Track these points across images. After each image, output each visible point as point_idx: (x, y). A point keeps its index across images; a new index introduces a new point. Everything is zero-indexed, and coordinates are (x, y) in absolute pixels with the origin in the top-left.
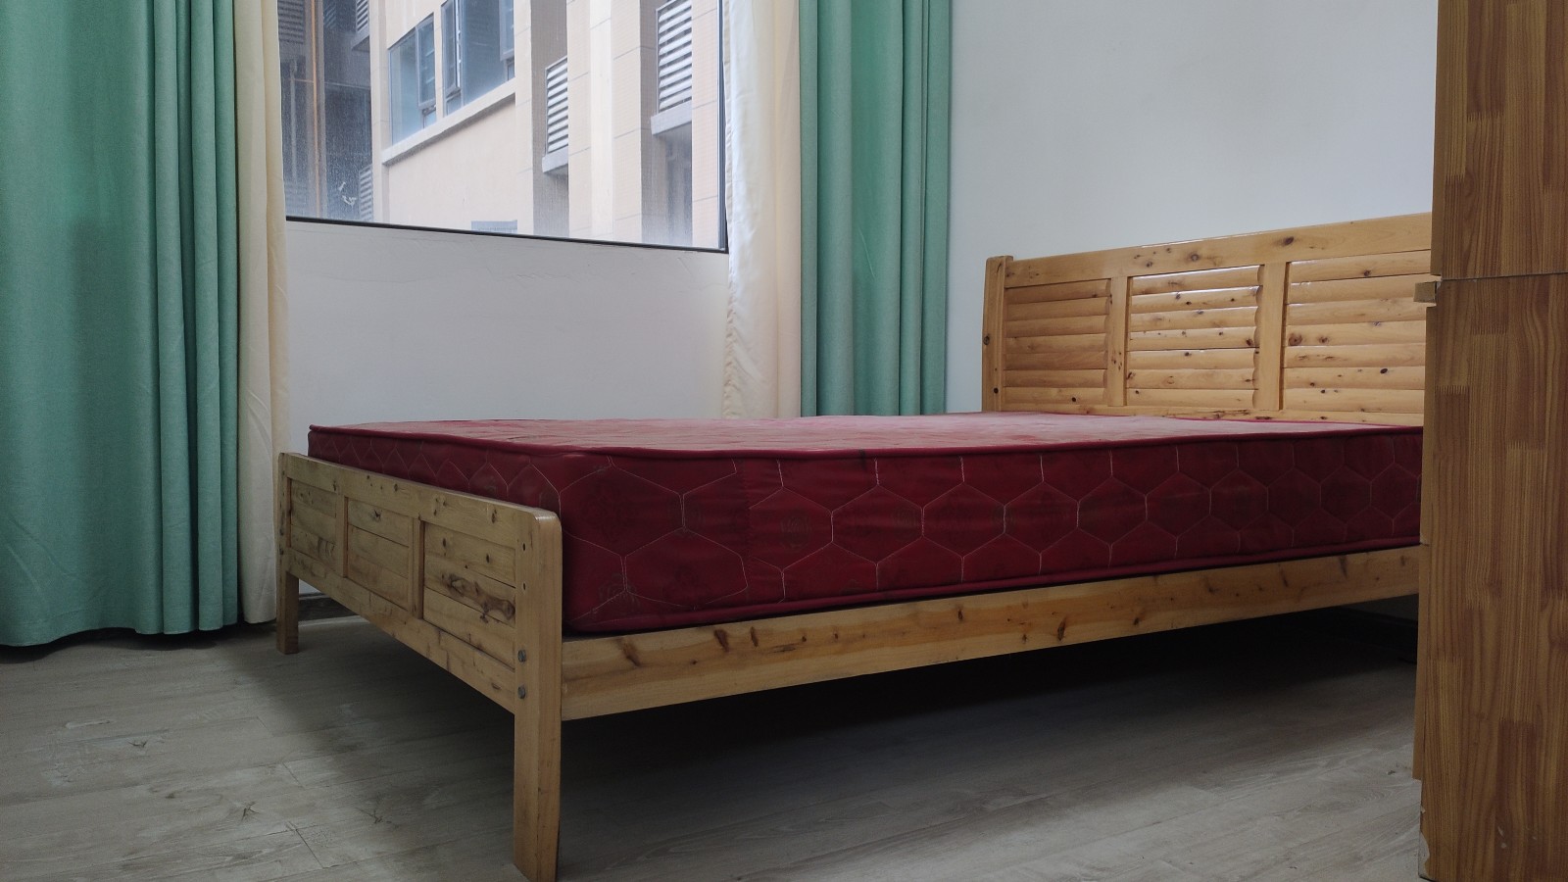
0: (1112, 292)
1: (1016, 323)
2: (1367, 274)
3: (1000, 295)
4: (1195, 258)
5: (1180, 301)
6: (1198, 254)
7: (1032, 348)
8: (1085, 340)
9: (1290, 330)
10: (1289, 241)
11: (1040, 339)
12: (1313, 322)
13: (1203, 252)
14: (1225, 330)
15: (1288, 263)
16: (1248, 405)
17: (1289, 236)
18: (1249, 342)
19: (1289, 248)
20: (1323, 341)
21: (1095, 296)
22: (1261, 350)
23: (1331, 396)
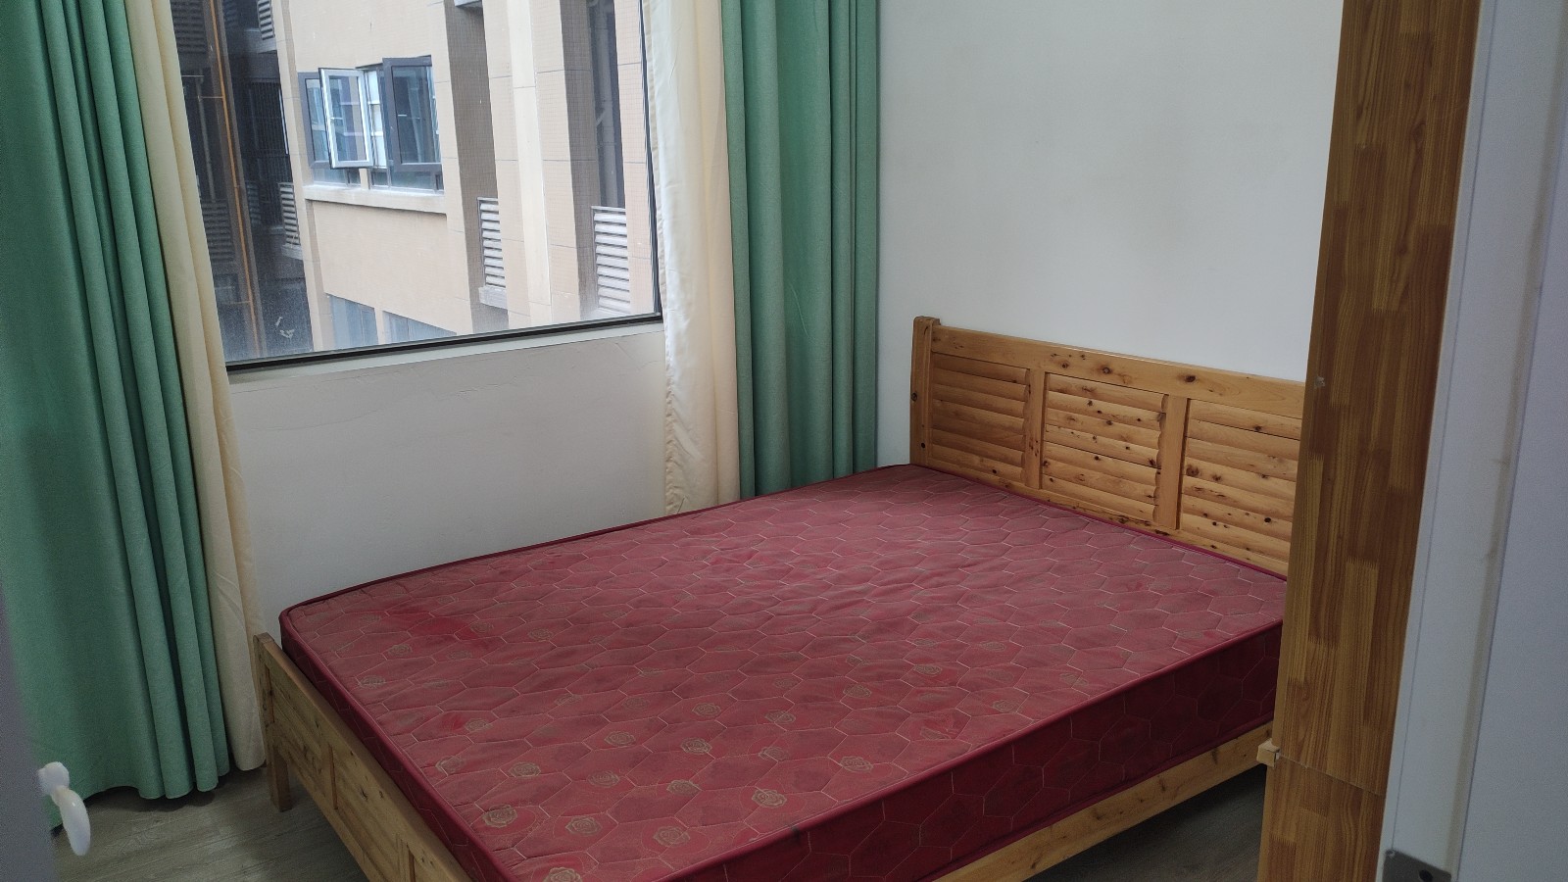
0: (1031, 383)
1: (940, 387)
2: (1258, 429)
3: (927, 357)
4: (1106, 371)
5: (1091, 408)
6: (1110, 368)
7: (957, 414)
8: (1005, 419)
9: (1188, 461)
10: (1191, 379)
11: (965, 408)
12: (1208, 460)
13: (1114, 366)
14: (1131, 446)
15: (1189, 400)
16: (1150, 518)
17: (1192, 374)
18: (1152, 462)
19: (1190, 386)
20: (1217, 479)
21: (1015, 382)
22: (1161, 471)
23: (1220, 530)
